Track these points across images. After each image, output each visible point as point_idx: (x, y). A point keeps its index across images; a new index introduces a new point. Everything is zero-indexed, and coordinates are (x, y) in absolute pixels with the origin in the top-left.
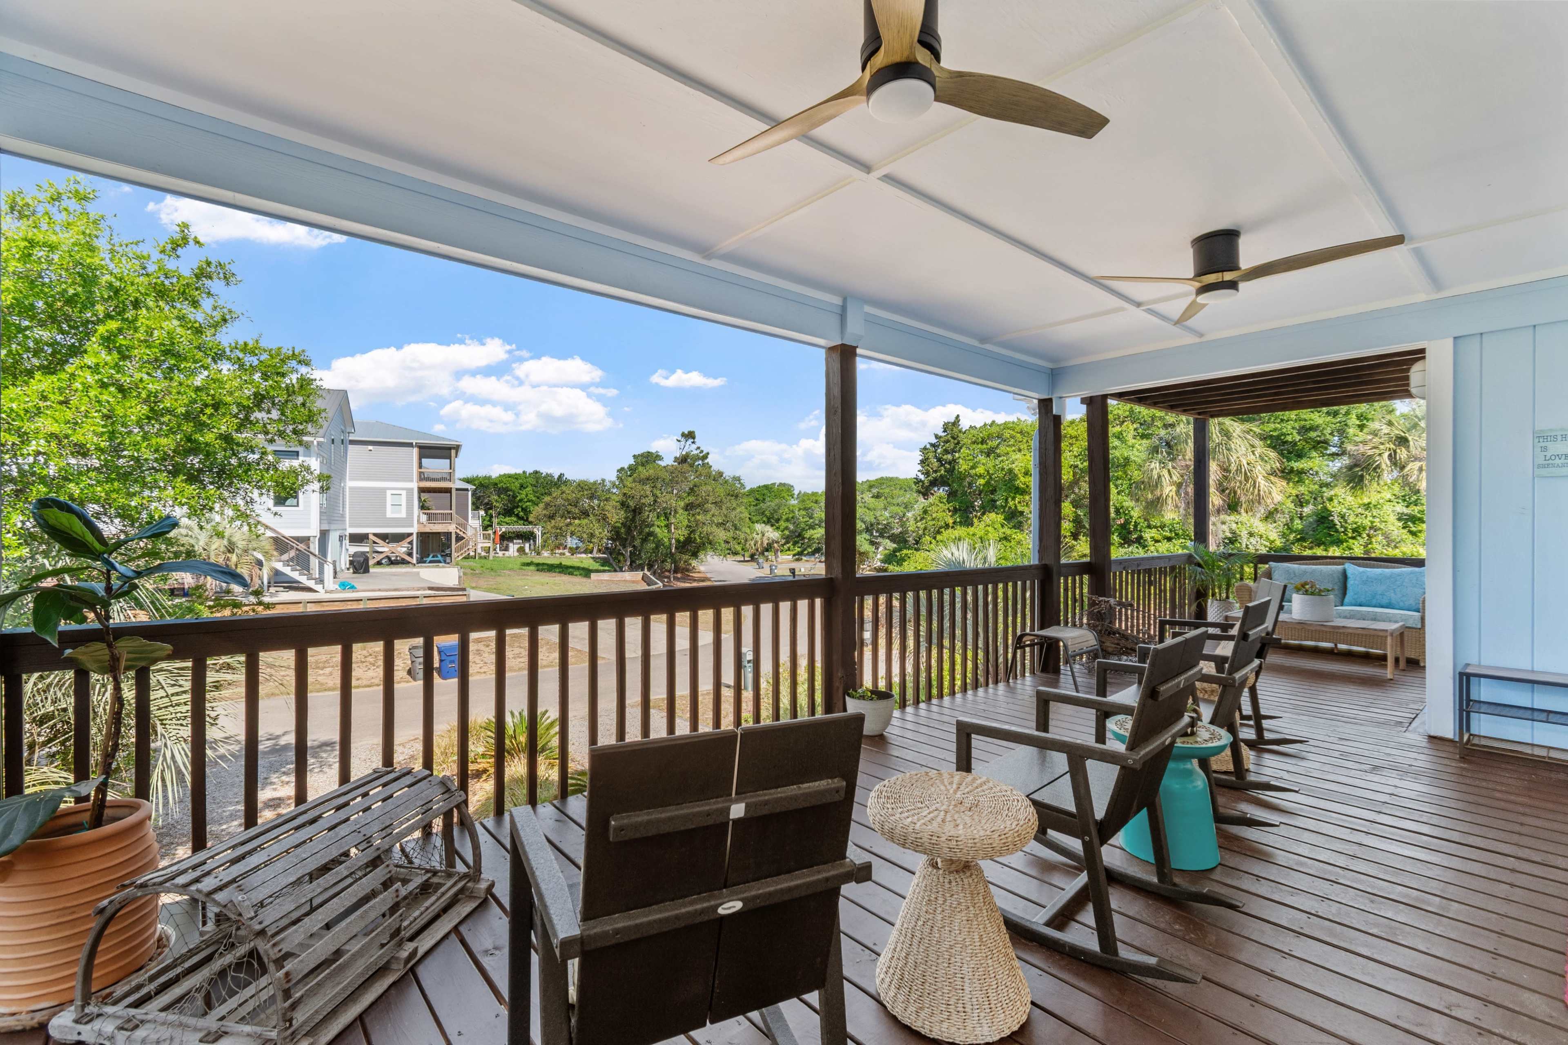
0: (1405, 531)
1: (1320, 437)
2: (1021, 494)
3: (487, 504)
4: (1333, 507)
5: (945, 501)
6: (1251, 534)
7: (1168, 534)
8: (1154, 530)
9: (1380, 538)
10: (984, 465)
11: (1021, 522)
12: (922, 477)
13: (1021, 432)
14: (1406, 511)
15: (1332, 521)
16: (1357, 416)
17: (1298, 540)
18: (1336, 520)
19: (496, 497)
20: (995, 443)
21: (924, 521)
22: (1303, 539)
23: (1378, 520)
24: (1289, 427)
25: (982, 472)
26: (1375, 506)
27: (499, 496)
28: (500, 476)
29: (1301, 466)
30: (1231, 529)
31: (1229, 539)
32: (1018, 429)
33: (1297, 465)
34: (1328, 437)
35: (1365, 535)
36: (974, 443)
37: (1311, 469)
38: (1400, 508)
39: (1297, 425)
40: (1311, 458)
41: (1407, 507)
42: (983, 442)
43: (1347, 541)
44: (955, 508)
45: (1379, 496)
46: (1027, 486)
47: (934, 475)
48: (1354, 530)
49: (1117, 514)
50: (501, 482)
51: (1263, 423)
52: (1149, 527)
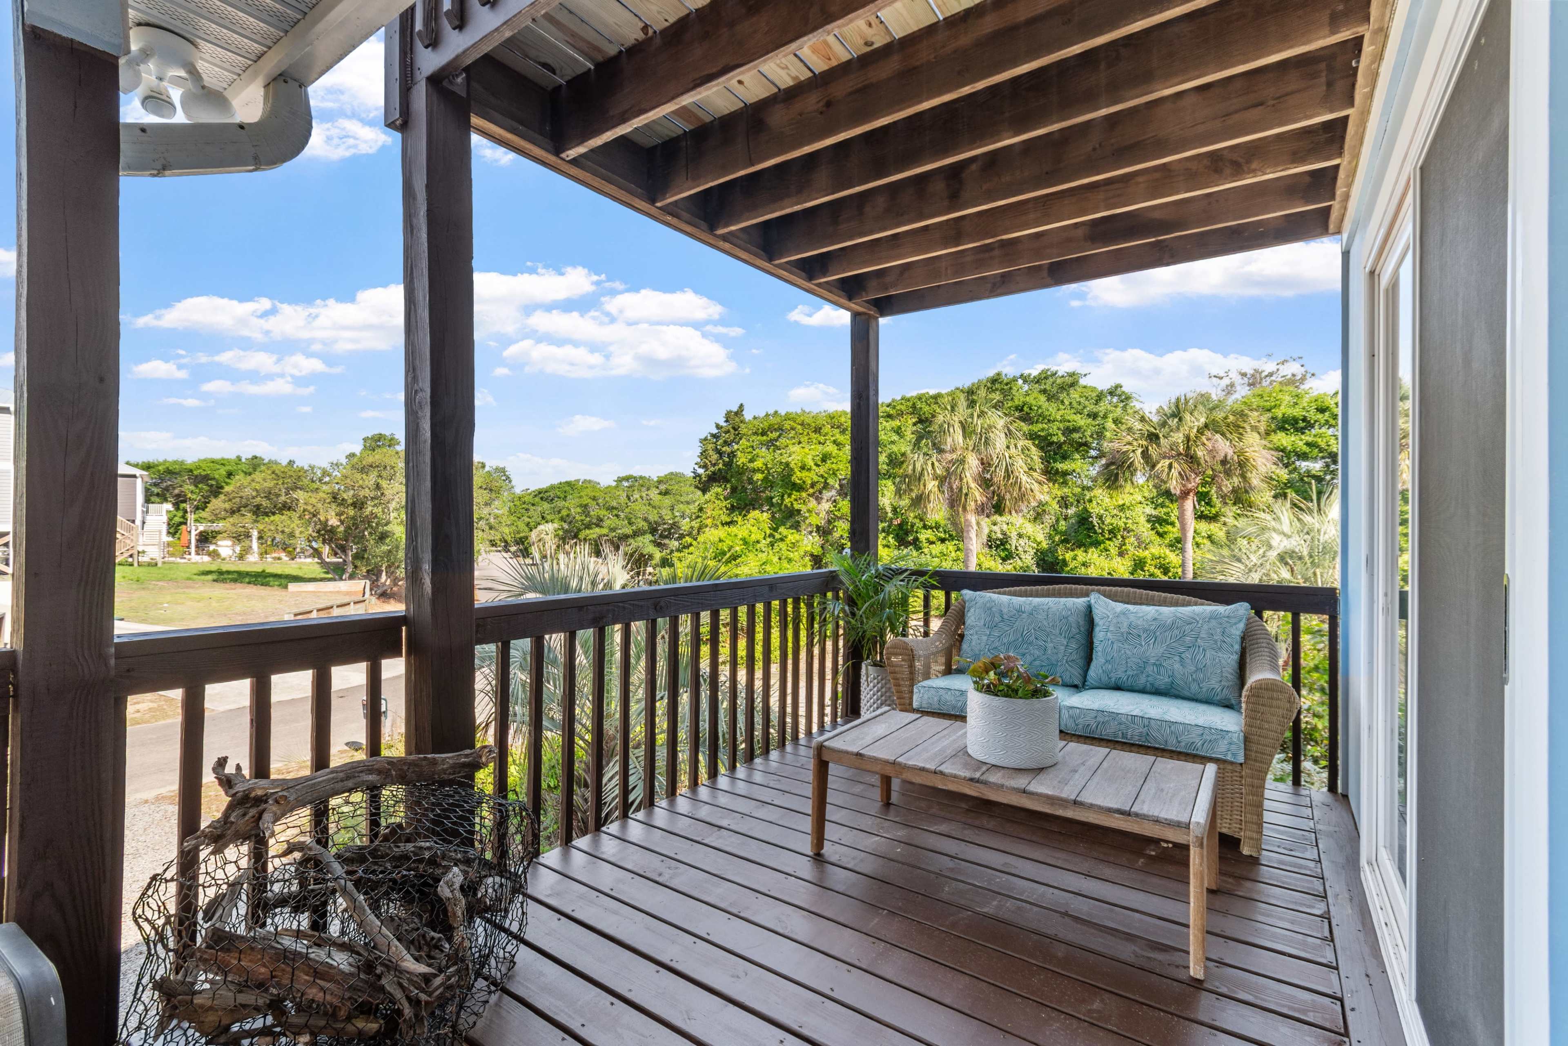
0: (1153, 532)
1: (1081, 438)
2: (798, 491)
3: (178, 496)
4: (1092, 508)
5: (722, 497)
6: (1020, 536)
7: (942, 535)
8: (930, 531)
9: (1132, 539)
10: (764, 458)
11: (798, 522)
12: (701, 471)
13: (802, 424)
14: (1154, 513)
15: (1092, 522)
16: (1113, 419)
17: (1062, 542)
18: (1095, 521)
19: (192, 488)
20: (775, 435)
21: (699, 520)
22: (1066, 541)
23: (1131, 521)
24: (1055, 427)
25: (760, 465)
26: (1128, 507)
27: (196, 486)
28: (199, 460)
29: (1065, 468)
30: (1002, 530)
31: (1001, 540)
32: (799, 421)
33: (1061, 466)
34: (1089, 439)
35: (1119, 537)
36: (756, 433)
37: (1074, 471)
38: (1149, 510)
39: (1061, 426)
40: (1074, 460)
41: (1155, 509)
42: (763, 434)
43: (1104, 543)
44: (732, 506)
45: (1131, 498)
46: (804, 482)
47: (712, 469)
48: (1110, 532)
49: (894, 514)
50: (197, 468)
51: (1032, 423)
52: (925, 527)
